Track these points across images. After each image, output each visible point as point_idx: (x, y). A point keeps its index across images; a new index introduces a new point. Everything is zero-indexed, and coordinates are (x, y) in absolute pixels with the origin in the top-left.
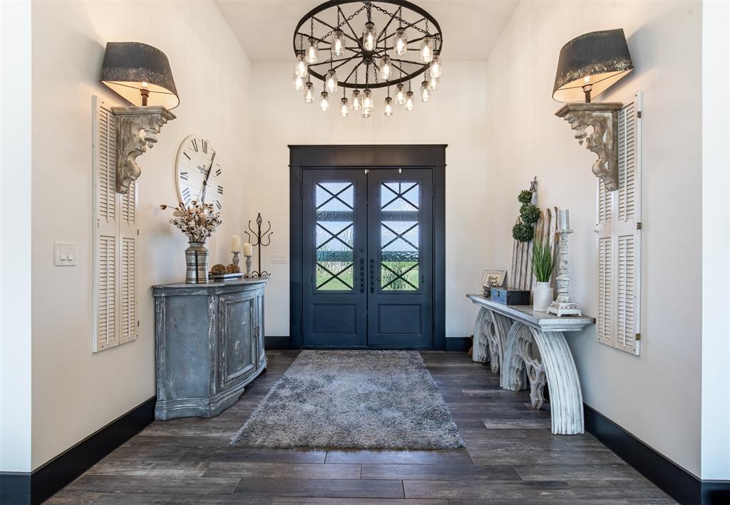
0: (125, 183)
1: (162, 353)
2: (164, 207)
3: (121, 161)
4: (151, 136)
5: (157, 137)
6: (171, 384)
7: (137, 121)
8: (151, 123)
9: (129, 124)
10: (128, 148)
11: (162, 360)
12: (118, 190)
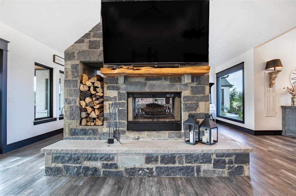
0: (272, 86)
1: (284, 121)
2: (284, 88)
3: (271, 82)
4: (276, 76)
5: (277, 76)
6: (286, 128)
7: (273, 74)
8: (276, 74)
9: (272, 75)
10: (272, 79)
11: (284, 122)
12: (270, 87)
